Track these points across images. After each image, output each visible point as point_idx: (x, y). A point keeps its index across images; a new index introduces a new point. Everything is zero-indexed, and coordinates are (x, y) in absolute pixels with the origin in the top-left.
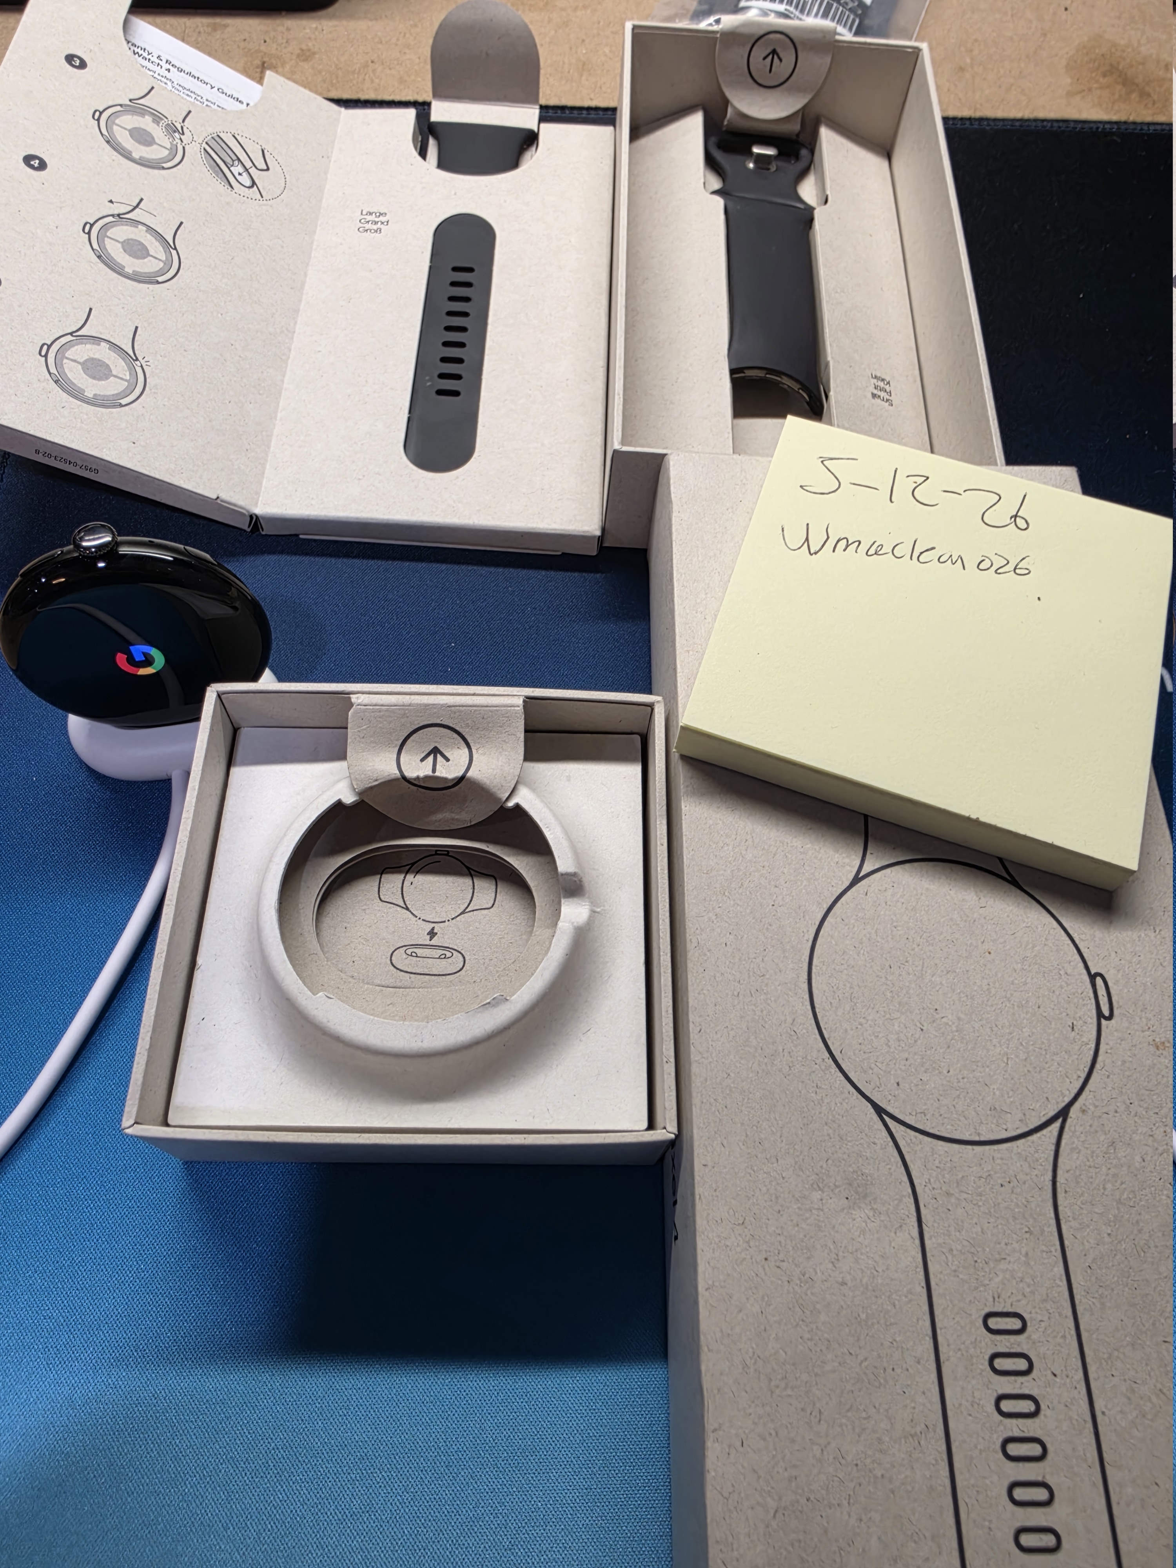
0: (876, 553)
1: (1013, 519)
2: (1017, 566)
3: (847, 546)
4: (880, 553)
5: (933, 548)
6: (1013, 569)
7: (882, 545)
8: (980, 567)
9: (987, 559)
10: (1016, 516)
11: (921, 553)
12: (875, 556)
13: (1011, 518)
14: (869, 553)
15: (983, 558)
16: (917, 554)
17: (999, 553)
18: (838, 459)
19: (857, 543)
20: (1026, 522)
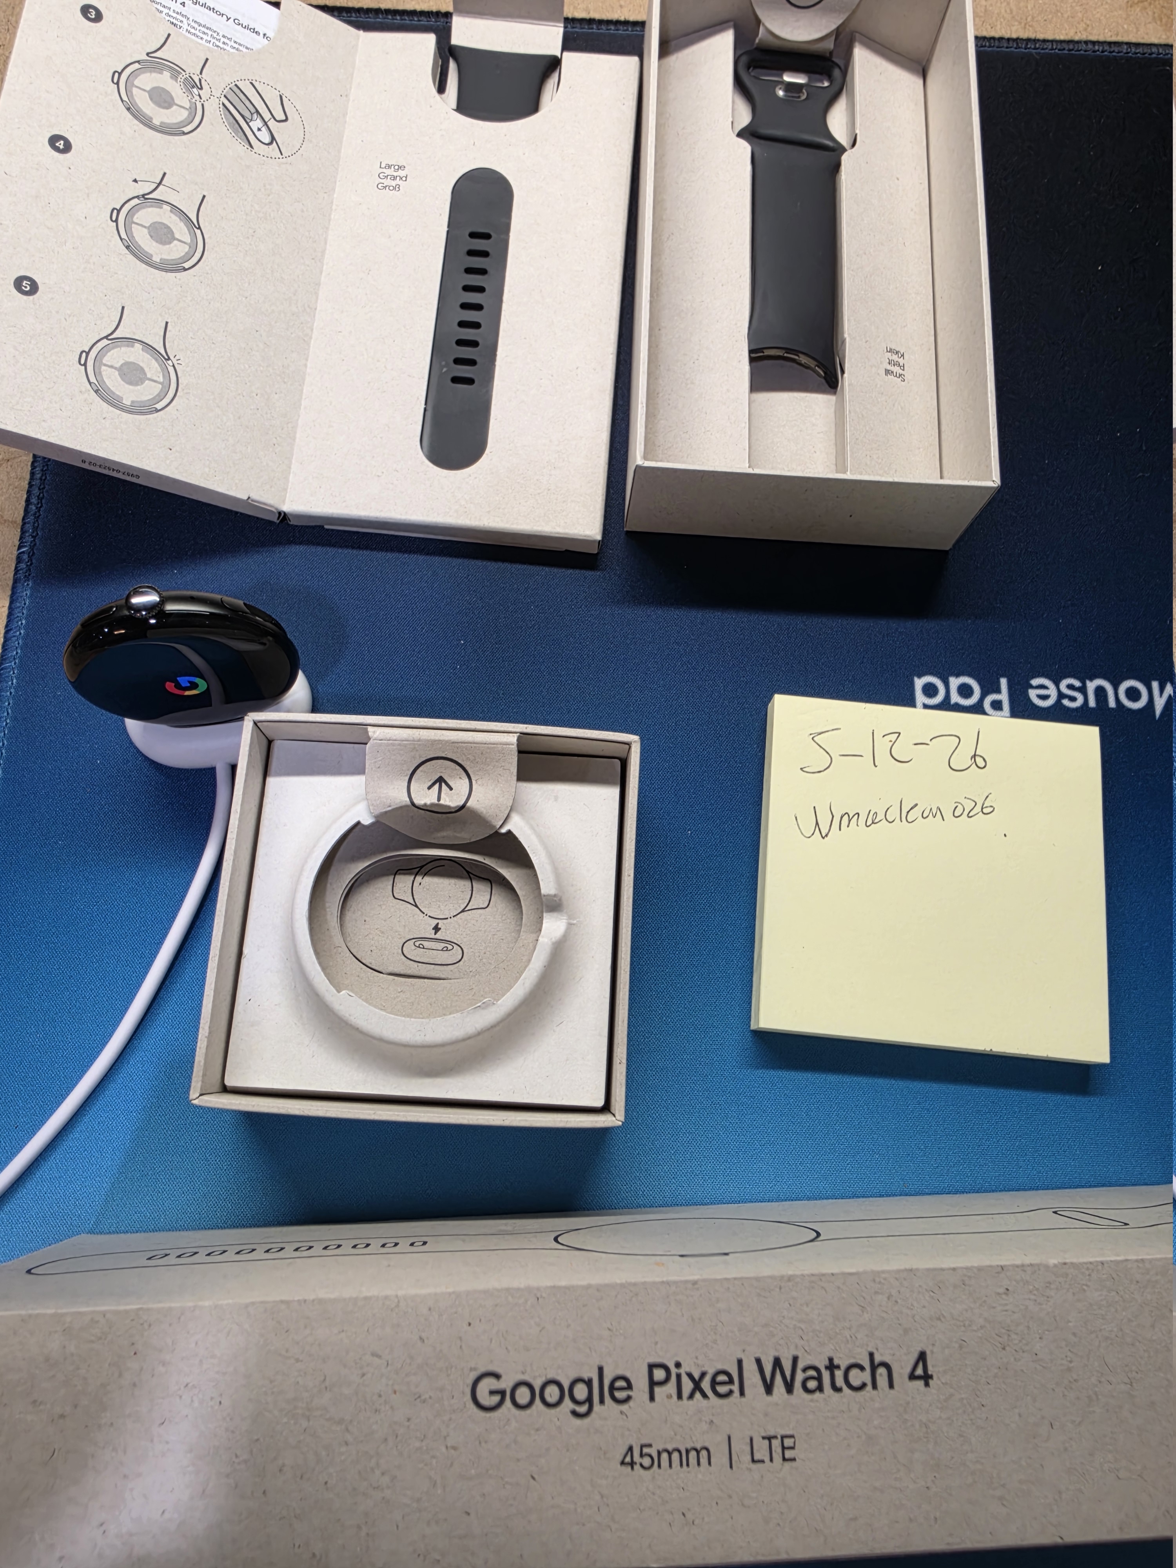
0: (873, 823)
1: (973, 759)
2: (983, 805)
3: (850, 821)
4: (876, 821)
5: (916, 805)
6: (980, 810)
7: (876, 813)
8: (956, 814)
9: (960, 806)
10: (975, 755)
11: (908, 812)
12: (873, 825)
13: (971, 759)
14: (868, 824)
15: (957, 804)
16: (905, 816)
17: (967, 797)
18: (823, 733)
19: (857, 815)
20: (984, 760)
